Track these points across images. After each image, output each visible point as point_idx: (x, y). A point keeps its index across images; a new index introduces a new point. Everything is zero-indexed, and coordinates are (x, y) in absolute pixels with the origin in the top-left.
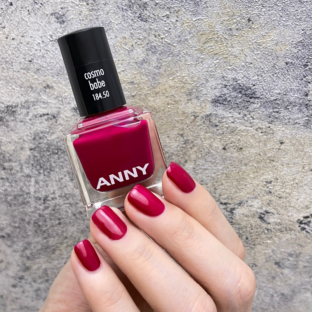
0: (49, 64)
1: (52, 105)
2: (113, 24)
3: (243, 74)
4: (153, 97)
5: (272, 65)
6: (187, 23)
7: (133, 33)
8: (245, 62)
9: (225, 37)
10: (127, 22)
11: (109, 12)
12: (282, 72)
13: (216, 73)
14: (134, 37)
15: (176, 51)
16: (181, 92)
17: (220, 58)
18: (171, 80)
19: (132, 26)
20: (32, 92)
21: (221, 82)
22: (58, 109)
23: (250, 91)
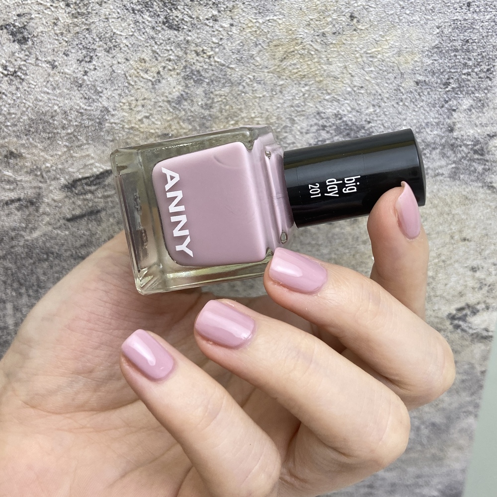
1: (25, 185)
2: (119, 37)
3: (350, 106)
5: (395, 88)
6: (249, 27)
7: (158, 51)
8: (352, 86)
9: (316, 47)
10: (144, 33)
11: (110, 16)
12: (412, 98)
13: (306, 107)
14: (159, 58)
15: (235, 77)
17: (311, 83)
19: (153, 38)
21: (315, 121)
22: (38, 190)
23: (363, 131)
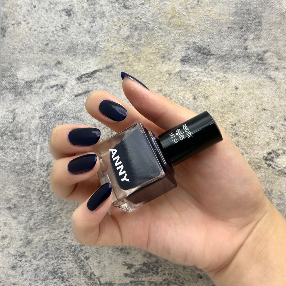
0: (61, 46)
1: (61, 77)
2: (106, 13)
3: (199, 39)
4: (137, 62)
5: (219, 30)
6: (156, 7)
7: (120, 17)
8: (200, 30)
9: (184, 14)
10: (115, 11)
13: (181, 40)
14: (121, 21)
15: (150, 26)
16: (157, 56)
17: (182, 29)
18: (149, 48)
19: (119, 13)
20: (47, 68)
21: (185, 46)
22: (66, 80)
23: (206, 50)
